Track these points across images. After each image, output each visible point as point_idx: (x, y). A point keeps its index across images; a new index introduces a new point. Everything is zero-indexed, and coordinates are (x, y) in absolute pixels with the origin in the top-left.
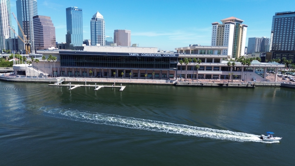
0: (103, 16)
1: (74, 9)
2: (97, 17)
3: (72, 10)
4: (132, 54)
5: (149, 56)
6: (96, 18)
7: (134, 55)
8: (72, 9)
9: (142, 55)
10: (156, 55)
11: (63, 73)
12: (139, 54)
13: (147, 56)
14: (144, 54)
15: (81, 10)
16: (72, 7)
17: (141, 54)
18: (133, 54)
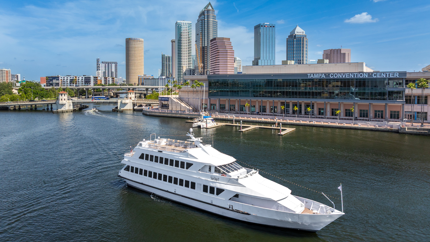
0: (304, 32)
1: (265, 26)
2: (296, 33)
3: (261, 28)
4: (313, 75)
5: (344, 77)
6: (294, 35)
7: (316, 77)
8: (262, 26)
9: (332, 76)
10: (357, 75)
11: (214, 107)
12: (325, 74)
13: (341, 77)
14: (334, 73)
15: (274, 27)
16: (262, 23)
17: (329, 74)
18: (315, 75)
